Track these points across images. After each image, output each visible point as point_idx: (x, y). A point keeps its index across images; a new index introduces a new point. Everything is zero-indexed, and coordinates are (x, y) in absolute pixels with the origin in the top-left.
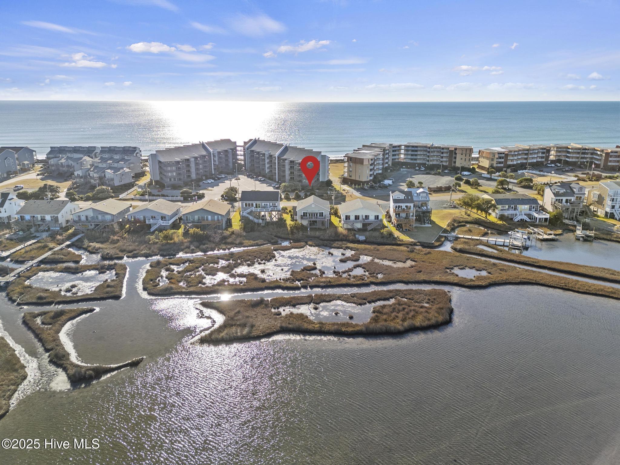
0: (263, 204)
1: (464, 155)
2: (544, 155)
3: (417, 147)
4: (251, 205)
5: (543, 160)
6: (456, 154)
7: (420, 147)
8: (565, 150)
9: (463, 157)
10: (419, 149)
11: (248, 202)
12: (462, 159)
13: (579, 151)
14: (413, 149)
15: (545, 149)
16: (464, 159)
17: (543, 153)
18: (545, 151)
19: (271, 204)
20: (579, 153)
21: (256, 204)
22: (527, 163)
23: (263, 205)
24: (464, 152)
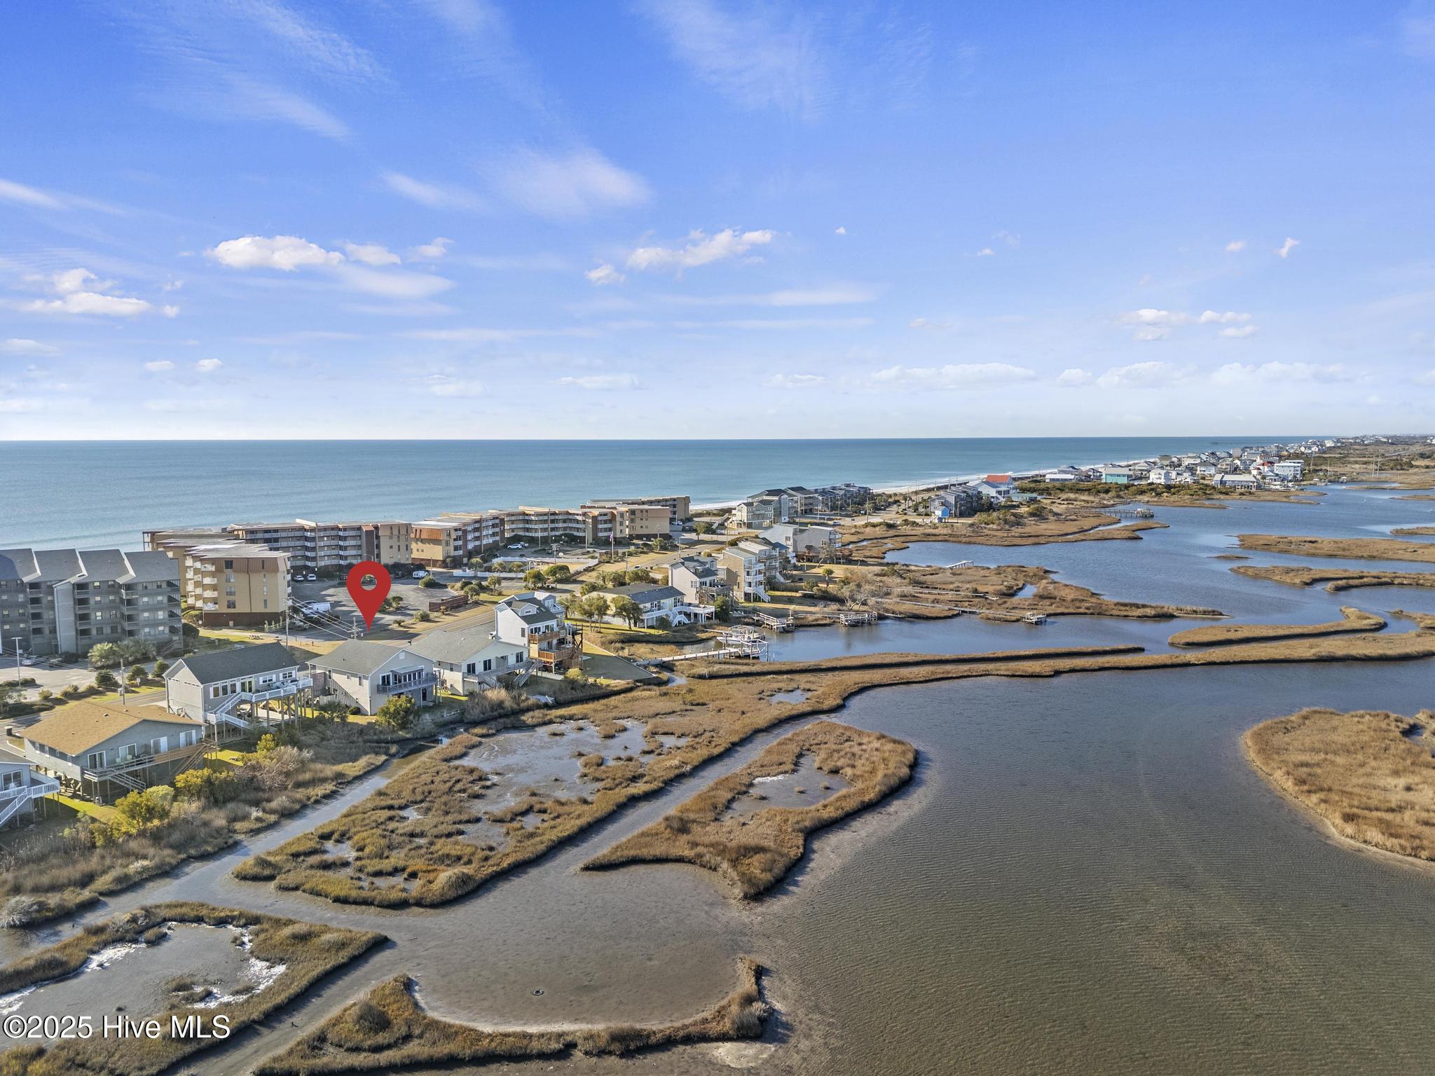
0: (261, 679)
1: (395, 538)
2: (497, 530)
3: (276, 531)
4: (229, 689)
5: (498, 538)
6: (378, 537)
7: (284, 530)
8: (521, 517)
9: (394, 542)
10: (284, 534)
11: (220, 684)
12: (391, 547)
13: (546, 518)
14: (267, 536)
15: (497, 518)
16: (395, 548)
17: (494, 526)
18: (497, 521)
19: (281, 675)
20: (545, 522)
21: (243, 684)
22: (480, 545)
23: (261, 683)
24: (395, 532)
